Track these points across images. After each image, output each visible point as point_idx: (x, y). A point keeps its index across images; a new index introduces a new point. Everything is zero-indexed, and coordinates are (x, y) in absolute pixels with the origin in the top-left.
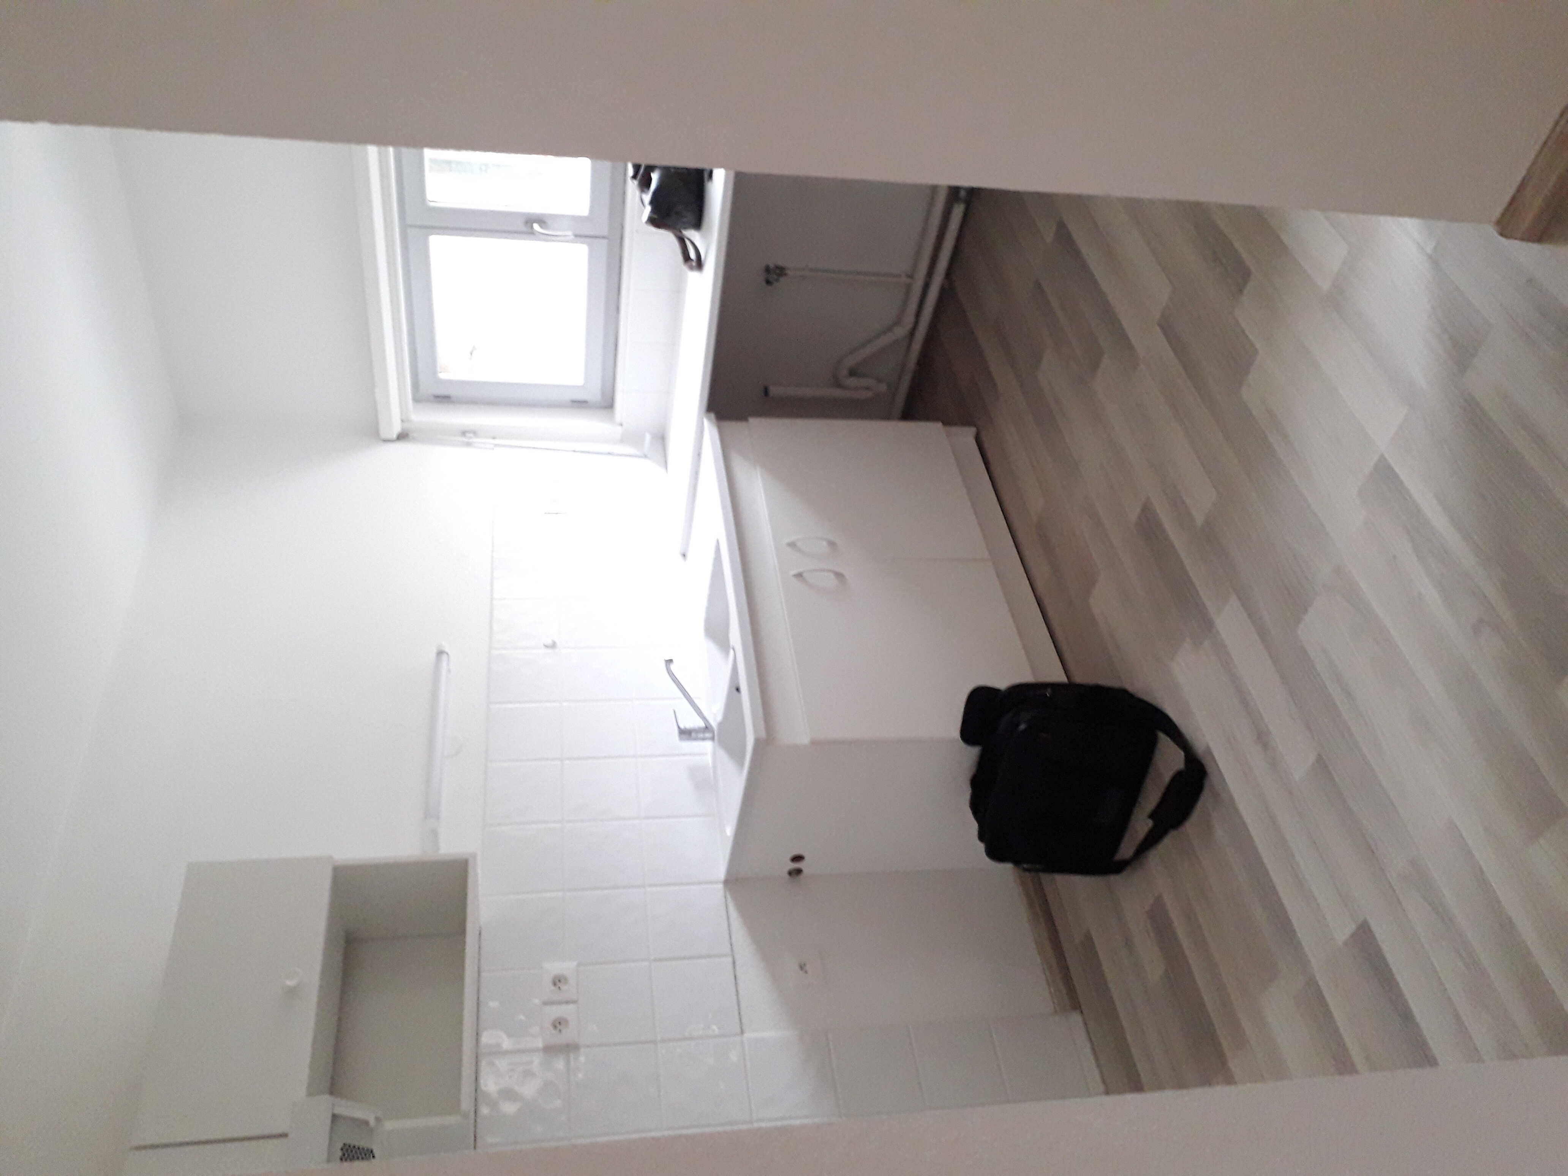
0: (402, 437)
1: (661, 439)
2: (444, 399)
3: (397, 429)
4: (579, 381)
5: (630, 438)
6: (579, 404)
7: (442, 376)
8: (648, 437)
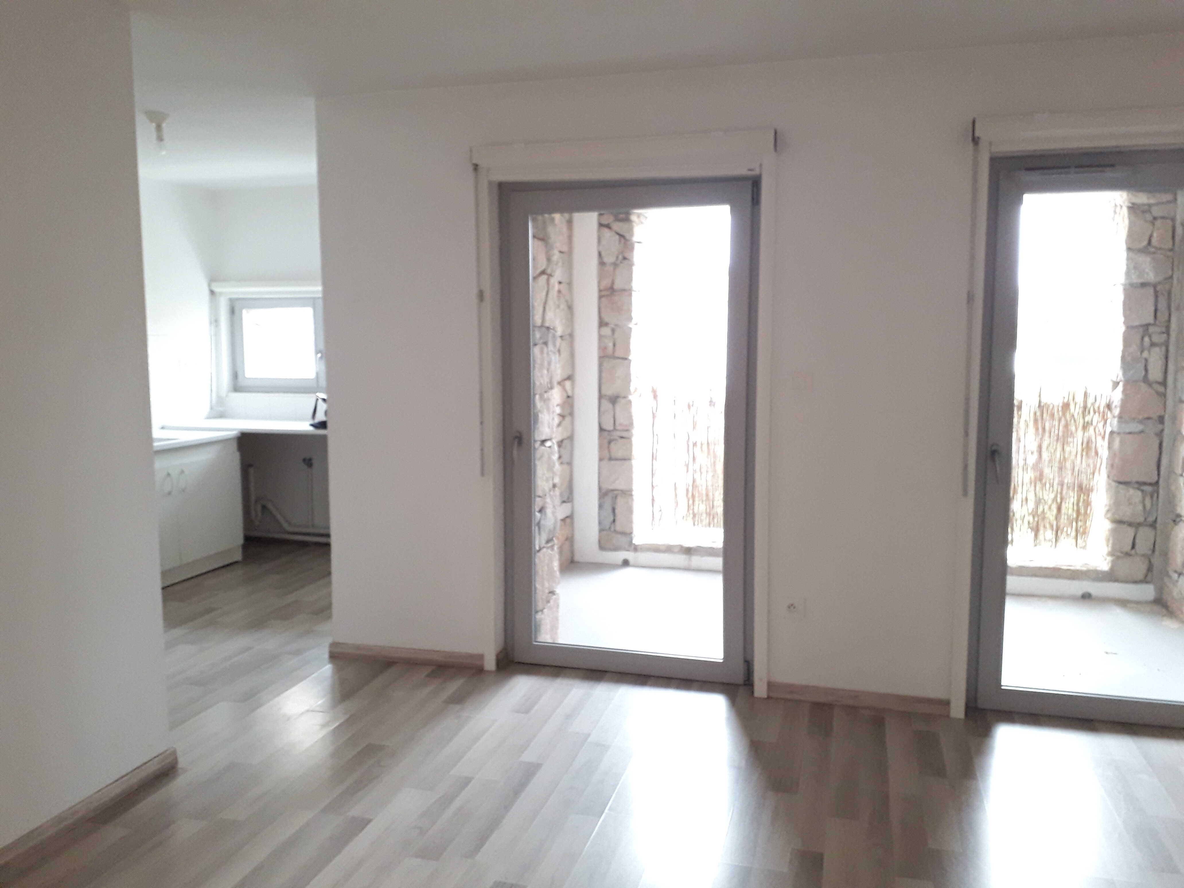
0: (212, 292)
1: (221, 416)
2: (233, 311)
3: (217, 290)
4: (247, 375)
5: (221, 400)
6: (235, 376)
7: (244, 311)
8: (221, 409)
